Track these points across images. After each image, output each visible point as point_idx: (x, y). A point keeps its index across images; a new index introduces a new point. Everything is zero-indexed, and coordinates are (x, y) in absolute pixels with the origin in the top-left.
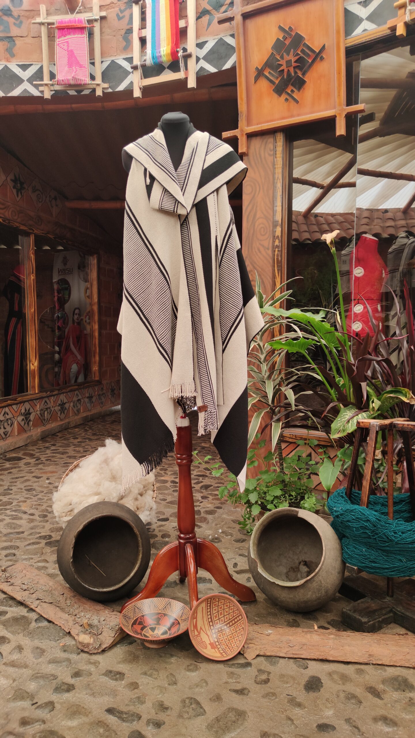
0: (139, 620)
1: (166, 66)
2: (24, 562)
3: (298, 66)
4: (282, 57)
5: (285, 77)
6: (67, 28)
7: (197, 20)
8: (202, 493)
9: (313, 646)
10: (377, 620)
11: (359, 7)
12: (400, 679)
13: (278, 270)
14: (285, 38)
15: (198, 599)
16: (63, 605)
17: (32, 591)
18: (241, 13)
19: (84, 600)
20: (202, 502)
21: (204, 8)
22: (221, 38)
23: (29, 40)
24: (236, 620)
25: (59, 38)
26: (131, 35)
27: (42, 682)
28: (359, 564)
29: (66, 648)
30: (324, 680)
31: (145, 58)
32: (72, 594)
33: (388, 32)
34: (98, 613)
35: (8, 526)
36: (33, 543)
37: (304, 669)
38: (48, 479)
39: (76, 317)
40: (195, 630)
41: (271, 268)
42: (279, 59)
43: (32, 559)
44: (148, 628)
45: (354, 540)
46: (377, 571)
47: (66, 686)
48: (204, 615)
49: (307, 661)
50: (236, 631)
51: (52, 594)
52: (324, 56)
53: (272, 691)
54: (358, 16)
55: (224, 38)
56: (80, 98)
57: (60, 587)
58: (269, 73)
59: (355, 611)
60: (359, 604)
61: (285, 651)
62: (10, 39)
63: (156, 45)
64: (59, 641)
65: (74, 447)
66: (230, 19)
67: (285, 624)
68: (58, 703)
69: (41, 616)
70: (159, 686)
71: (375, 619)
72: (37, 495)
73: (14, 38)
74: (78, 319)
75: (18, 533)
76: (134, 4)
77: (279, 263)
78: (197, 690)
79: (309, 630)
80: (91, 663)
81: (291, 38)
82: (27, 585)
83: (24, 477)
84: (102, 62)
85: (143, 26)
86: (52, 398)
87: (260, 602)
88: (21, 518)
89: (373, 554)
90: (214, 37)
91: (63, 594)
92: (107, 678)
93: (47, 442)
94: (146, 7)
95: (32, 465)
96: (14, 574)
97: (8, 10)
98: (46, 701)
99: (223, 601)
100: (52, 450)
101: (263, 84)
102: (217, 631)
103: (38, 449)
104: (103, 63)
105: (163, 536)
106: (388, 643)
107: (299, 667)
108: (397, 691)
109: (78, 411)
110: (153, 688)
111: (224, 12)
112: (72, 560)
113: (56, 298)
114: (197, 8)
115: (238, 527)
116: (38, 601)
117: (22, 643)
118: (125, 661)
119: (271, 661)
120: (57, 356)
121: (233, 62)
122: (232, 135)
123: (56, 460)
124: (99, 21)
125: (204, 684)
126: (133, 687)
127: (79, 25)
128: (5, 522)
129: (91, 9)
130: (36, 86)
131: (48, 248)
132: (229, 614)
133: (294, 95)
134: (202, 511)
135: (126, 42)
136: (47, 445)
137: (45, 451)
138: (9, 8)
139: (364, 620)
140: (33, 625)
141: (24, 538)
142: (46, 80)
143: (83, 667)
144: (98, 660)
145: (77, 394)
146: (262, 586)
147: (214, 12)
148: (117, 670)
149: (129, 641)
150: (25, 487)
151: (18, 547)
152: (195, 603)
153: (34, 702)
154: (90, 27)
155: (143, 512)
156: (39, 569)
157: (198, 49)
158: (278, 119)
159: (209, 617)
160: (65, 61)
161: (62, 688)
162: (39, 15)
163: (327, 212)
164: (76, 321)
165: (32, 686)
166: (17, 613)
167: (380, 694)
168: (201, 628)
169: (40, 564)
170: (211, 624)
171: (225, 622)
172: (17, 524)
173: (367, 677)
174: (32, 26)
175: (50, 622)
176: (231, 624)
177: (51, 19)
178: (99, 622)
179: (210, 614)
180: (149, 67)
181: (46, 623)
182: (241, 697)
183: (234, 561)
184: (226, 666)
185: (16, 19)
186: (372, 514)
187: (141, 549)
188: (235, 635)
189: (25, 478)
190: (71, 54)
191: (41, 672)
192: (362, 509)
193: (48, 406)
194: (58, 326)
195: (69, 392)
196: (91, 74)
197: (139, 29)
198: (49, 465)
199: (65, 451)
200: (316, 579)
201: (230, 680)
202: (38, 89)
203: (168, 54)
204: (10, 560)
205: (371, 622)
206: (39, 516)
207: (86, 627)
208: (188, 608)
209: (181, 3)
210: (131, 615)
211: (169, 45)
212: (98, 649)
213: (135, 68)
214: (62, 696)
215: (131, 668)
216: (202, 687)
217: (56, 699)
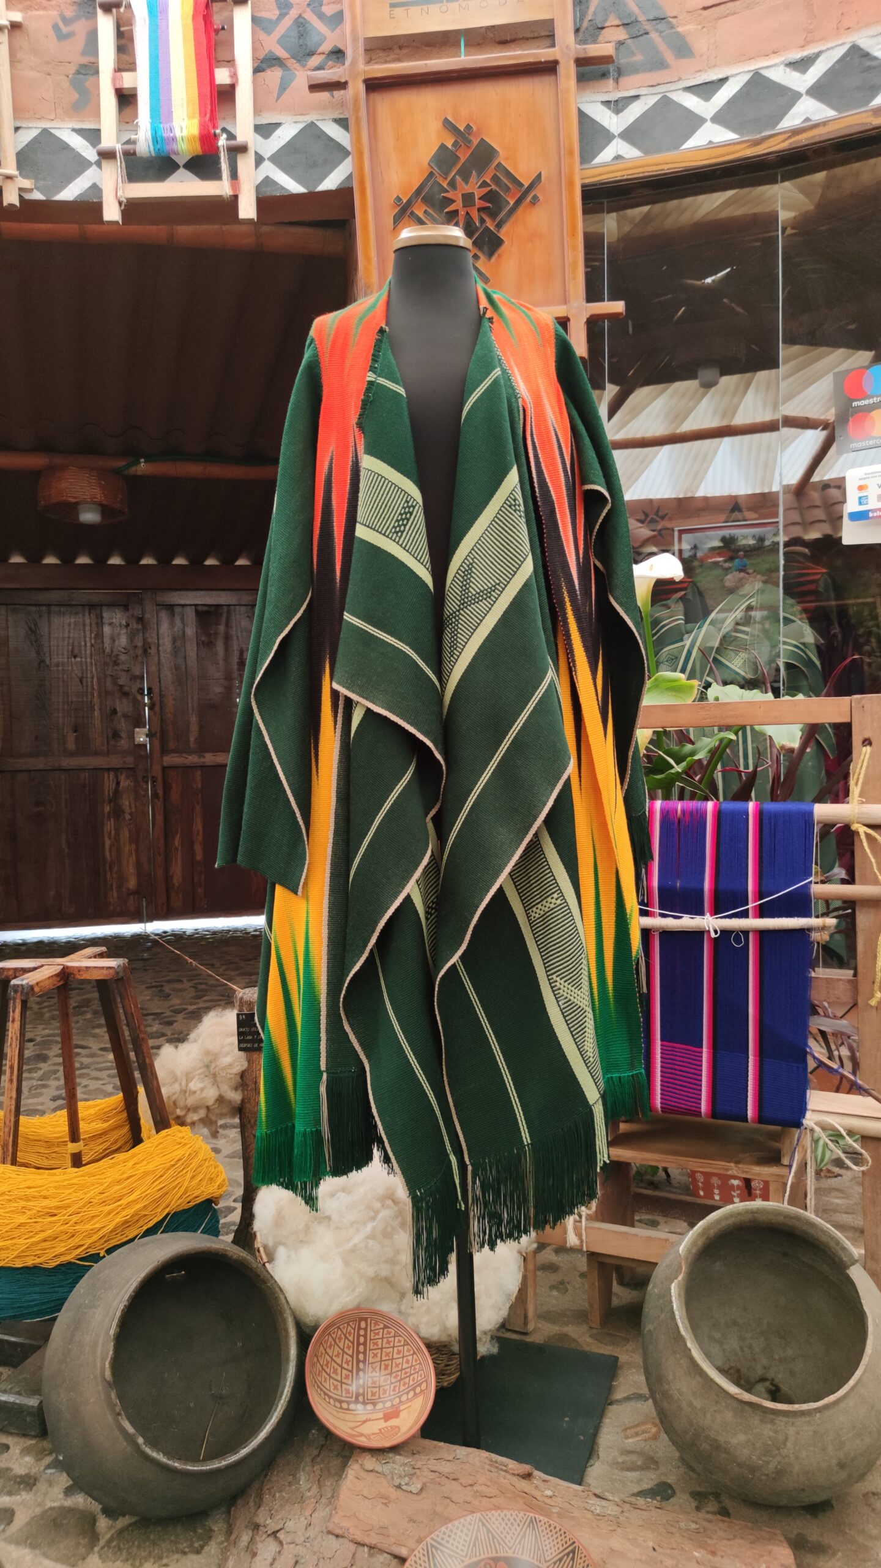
1: (181, 161)
3: (487, 208)
4: (452, 184)
7: (255, 73)
11: (606, 111)
14: (458, 147)
18: (362, 77)
21: (270, 51)
22: (313, 123)
26: (92, 79)
42: (446, 187)
54: (602, 127)
55: (319, 124)
58: (425, 212)
63: (162, 112)
66: (340, 85)
76: (99, 12)
81: (469, 147)
85: (126, 65)
90: (296, 119)
94: (132, 24)
104: (20, 131)
111: (319, 68)
114: (254, 50)
124: (7, 32)
133: (480, 266)
135: (81, 93)
157: (259, 138)
197: (117, 70)
203: (194, 137)
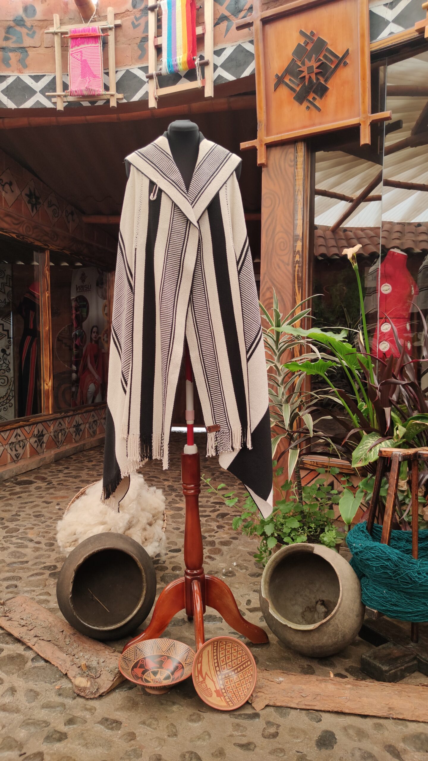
0: (140, 663)
1: (183, 74)
2: (26, 594)
3: (321, 72)
4: (303, 64)
5: (306, 84)
6: (81, 38)
7: (214, 26)
8: (218, 522)
9: (328, 696)
10: (400, 668)
11: (385, 9)
12: (423, 736)
13: (299, 287)
14: (307, 44)
15: (204, 642)
16: (61, 643)
17: (30, 628)
18: (260, 18)
19: (84, 639)
20: (217, 532)
21: (222, 14)
22: (240, 45)
23: (42, 50)
24: (244, 666)
25: (72, 48)
26: (146, 43)
27: (33, 729)
28: (379, 608)
29: (61, 692)
30: (339, 735)
31: (160, 67)
32: (72, 632)
33: (416, 34)
34: (98, 654)
35: (12, 555)
36: (37, 574)
37: (317, 722)
38: (58, 504)
39: (94, 335)
40: (200, 676)
41: (291, 285)
42: (300, 65)
43: (34, 591)
44: (150, 671)
45: (374, 581)
46: (399, 615)
47: (58, 735)
48: (210, 659)
49: (321, 713)
50: (244, 678)
51: (51, 631)
52: (348, 61)
53: (280, 746)
54: (384, 19)
55: (242, 45)
56: (94, 109)
57: (60, 623)
58: (290, 80)
59: (375, 658)
60: (379, 650)
61: (297, 702)
62: (23, 49)
63: (172, 53)
64: (55, 684)
65: (88, 471)
66: (249, 25)
67: (299, 670)
68: (47, 754)
69: (38, 655)
70: (158, 738)
71: (397, 667)
72: (45, 522)
73: (27, 49)
74: (95, 337)
75: (22, 563)
76: (149, 12)
77: (300, 279)
78: (199, 743)
79: (324, 678)
80: (86, 709)
81: (312, 43)
82: (26, 620)
83: (33, 502)
84: (116, 72)
85: (159, 34)
86: (67, 419)
87: (273, 644)
88: (26, 547)
89: (395, 597)
90: (233, 44)
91: (63, 631)
92: (103, 727)
93: (60, 464)
94: (161, 15)
95: (43, 489)
96: (13, 608)
97: (21, 20)
98: (35, 751)
99: (231, 644)
100: (65, 474)
101: (284, 91)
102: (223, 677)
103: (50, 472)
104: (118, 73)
105: (174, 569)
106: (411, 694)
107: (311, 719)
108: (419, 751)
109: (94, 432)
110: (151, 740)
111: (243, 17)
112: (71, 596)
113: (74, 316)
114: (215, 14)
115: (254, 560)
116: (36, 639)
117: (16, 685)
118: (122, 708)
119: (282, 712)
120: (74, 375)
121: (252, 69)
122: (250, 145)
123: (68, 484)
124: (114, 29)
125: (207, 737)
126: (129, 738)
127: (93, 34)
128: (10, 550)
129: (105, 18)
130: (49, 98)
131: (66, 264)
132: (237, 659)
133: (316, 103)
134: (217, 541)
135: (141, 51)
136: (60, 468)
137: (58, 475)
138: (22, 18)
139: (385, 668)
140: (30, 664)
141: (28, 568)
142: (59, 91)
143: (78, 713)
144: (94, 705)
145: (93, 415)
146: (273, 628)
147: (232, 18)
148: (114, 718)
149: (128, 686)
150: (34, 512)
151: (20, 578)
152: (201, 645)
153: (23, 752)
154: (104, 36)
155: (151, 543)
156: (40, 602)
157: (216, 57)
158: (299, 129)
159: (216, 661)
160: (78, 71)
161: (54, 736)
162: (52, 25)
163: (356, 226)
164: (94, 339)
165: (22, 734)
166: (14, 651)
167: (401, 754)
168: (206, 674)
169: (42, 597)
170: (217, 669)
171: (232, 667)
172: (22, 553)
173: (386, 733)
174: (45, 36)
175: (47, 661)
176: (239, 669)
177: (64, 29)
178: (98, 664)
179: (217, 659)
180: (165, 76)
181: (42, 663)
182: (246, 752)
183: (247, 598)
184: (232, 716)
185: (29, 29)
186: (394, 554)
187: (145, 584)
188: (243, 682)
189: (35, 503)
190: (85, 65)
191: (33, 717)
192: (383, 546)
193: (62, 428)
194: (76, 345)
195: (84, 412)
196: (105, 85)
197: (155, 37)
198: (60, 490)
199: (78, 474)
200: (332, 622)
201: (235, 733)
202: (50, 101)
203: (185, 62)
204: (11, 592)
205: (393, 671)
206: (46, 545)
207: (84, 668)
208: (193, 651)
209: (198, 9)
210: (132, 657)
211: (185, 53)
212: (95, 694)
213: (150, 77)
214: (53, 746)
215: (129, 716)
216: (204, 740)
217: (46, 749)
